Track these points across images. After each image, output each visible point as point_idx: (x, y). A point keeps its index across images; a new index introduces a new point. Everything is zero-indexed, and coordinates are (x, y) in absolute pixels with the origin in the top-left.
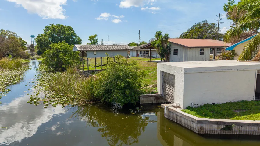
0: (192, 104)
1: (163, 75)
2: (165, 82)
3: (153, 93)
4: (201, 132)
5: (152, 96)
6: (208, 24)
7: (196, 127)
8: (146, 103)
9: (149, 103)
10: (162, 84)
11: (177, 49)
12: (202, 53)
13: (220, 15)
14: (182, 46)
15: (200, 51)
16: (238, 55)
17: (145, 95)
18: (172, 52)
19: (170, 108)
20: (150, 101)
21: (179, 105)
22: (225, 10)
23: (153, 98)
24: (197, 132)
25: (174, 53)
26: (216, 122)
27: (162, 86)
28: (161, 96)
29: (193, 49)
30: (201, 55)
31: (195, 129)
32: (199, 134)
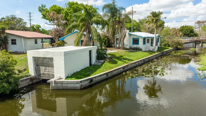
0: (69, 74)
1: (35, 60)
2: (38, 65)
3: (28, 76)
4: (82, 88)
5: (28, 79)
6: (15, 18)
7: (78, 86)
8: (23, 86)
9: (26, 86)
10: (35, 67)
11: (15, 40)
12: (36, 43)
13: (30, 13)
14: (21, 37)
15: (35, 41)
16: (67, 43)
17: (22, 79)
18: (10, 42)
19: (57, 81)
20: (27, 83)
21: (60, 78)
22: (39, 11)
23: (28, 80)
24: (80, 89)
25: (12, 43)
26: (87, 79)
27: (35, 69)
28: (35, 77)
29: (32, 39)
30: (36, 44)
31: (78, 87)
32: (81, 89)
